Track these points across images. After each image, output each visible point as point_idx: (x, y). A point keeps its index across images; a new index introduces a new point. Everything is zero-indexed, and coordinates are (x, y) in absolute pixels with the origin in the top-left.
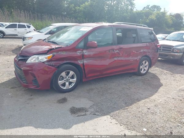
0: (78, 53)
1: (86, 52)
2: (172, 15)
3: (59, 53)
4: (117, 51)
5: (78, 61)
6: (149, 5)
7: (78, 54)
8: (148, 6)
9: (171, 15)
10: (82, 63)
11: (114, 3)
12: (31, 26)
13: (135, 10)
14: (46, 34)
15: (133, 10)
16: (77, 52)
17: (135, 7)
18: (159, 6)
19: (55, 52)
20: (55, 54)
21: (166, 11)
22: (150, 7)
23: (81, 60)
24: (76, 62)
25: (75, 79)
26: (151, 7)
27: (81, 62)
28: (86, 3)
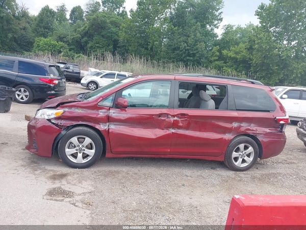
0: (101, 112)
1: (114, 113)
3: (73, 109)
5: (100, 124)
10: (106, 128)
19: (66, 107)
20: (66, 110)
23: (104, 124)
25: (93, 151)
27: (105, 126)
28: (241, 45)
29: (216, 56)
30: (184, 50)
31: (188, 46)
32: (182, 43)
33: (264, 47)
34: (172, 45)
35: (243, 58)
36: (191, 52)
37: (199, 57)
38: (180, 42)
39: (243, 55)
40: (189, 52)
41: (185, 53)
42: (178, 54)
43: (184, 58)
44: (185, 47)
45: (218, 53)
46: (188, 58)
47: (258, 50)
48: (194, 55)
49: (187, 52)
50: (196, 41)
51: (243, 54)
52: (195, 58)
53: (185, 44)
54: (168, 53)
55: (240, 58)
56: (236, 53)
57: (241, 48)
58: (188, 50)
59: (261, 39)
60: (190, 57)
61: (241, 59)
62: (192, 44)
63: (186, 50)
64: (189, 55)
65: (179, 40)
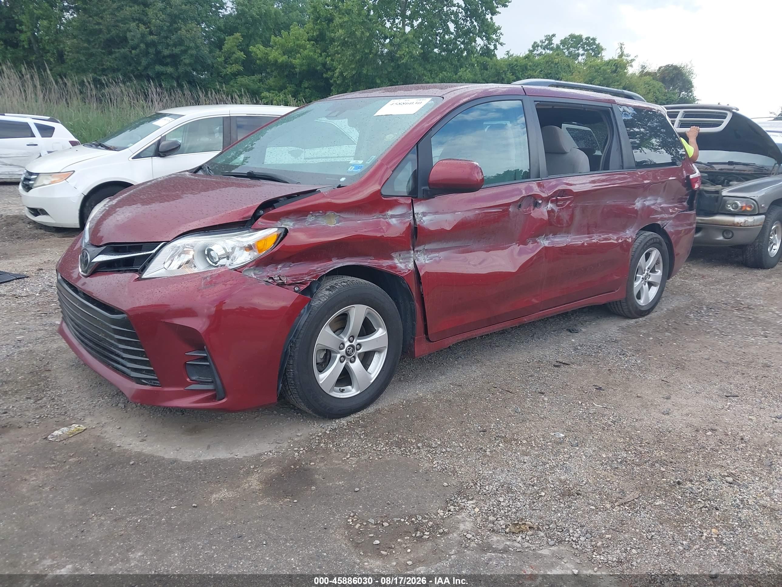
0: (392, 216)
1: (424, 214)
2: (648, 74)
3: (310, 219)
4: (550, 206)
5: (391, 258)
6: (554, 35)
7: (394, 221)
8: (550, 39)
9: (644, 74)
10: (411, 266)
11: (416, 23)
12: (59, 127)
13: (500, 54)
14: (138, 156)
15: (495, 55)
16: (390, 213)
17: (501, 41)
18: (594, 39)
20: (289, 224)
21: (628, 56)
22: (556, 41)
23: (404, 254)
24: (385, 264)
26: (563, 42)
27: (407, 259)
28: (295, 29)
29: (236, 61)
30: (142, 46)
31: (151, 33)
32: (133, 25)
33: (358, 34)
34: (100, 31)
35: (309, 65)
36: (166, 52)
37: (190, 64)
38: (124, 21)
39: (307, 57)
40: (158, 53)
41: (147, 54)
42: (125, 57)
43: (146, 68)
44: (143, 35)
45: (241, 55)
46: (158, 68)
47: (344, 44)
48: (175, 60)
49: (152, 50)
50: (174, 19)
51: (306, 52)
52: (181, 69)
53: (142, 27)
54: (92, 55)
55: (302, 65)
56: (288, 52)
57: (298, 39)
58: (153, 44)
59: (348, 12)
60: (166, 65)
61: (304, 68)
62: (161, 28)
63: (148, 45)
64: (160, 60)
65: (120, 15)
